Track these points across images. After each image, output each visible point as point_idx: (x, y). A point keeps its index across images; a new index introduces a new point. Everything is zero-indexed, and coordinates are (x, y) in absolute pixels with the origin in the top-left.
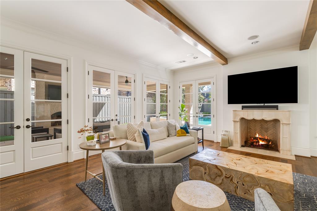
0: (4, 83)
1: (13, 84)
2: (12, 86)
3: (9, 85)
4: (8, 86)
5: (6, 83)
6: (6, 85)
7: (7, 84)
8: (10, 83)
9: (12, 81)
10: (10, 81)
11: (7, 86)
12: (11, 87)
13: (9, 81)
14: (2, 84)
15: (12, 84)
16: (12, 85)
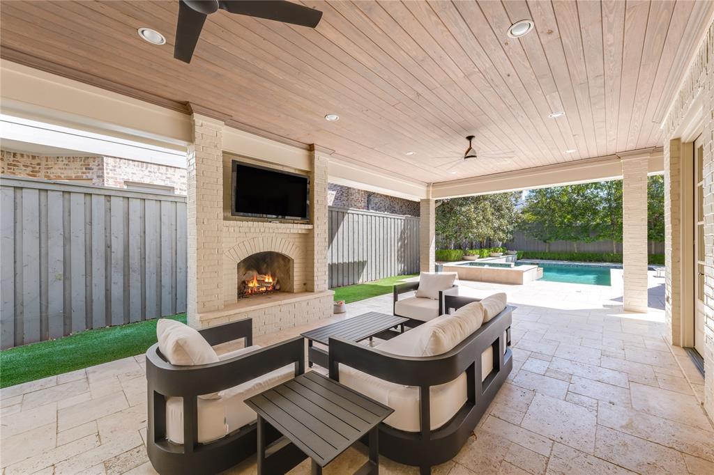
0: (84, 170)
1: (108, 173)
2: (105, 180)
3: (98, 177)
4: (95, 177)
5: (90, 169)
6: (90, 176)
7: (91, 171)
8: (99, 169)
9: (105, 165)
10: (99, 165)
11: (91, 179)
12: (103, 181)
13: (96, 163)
14: (78, 172)
15: (105, 171)
16: (105, 175)
